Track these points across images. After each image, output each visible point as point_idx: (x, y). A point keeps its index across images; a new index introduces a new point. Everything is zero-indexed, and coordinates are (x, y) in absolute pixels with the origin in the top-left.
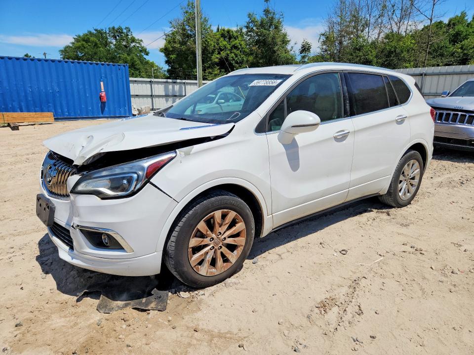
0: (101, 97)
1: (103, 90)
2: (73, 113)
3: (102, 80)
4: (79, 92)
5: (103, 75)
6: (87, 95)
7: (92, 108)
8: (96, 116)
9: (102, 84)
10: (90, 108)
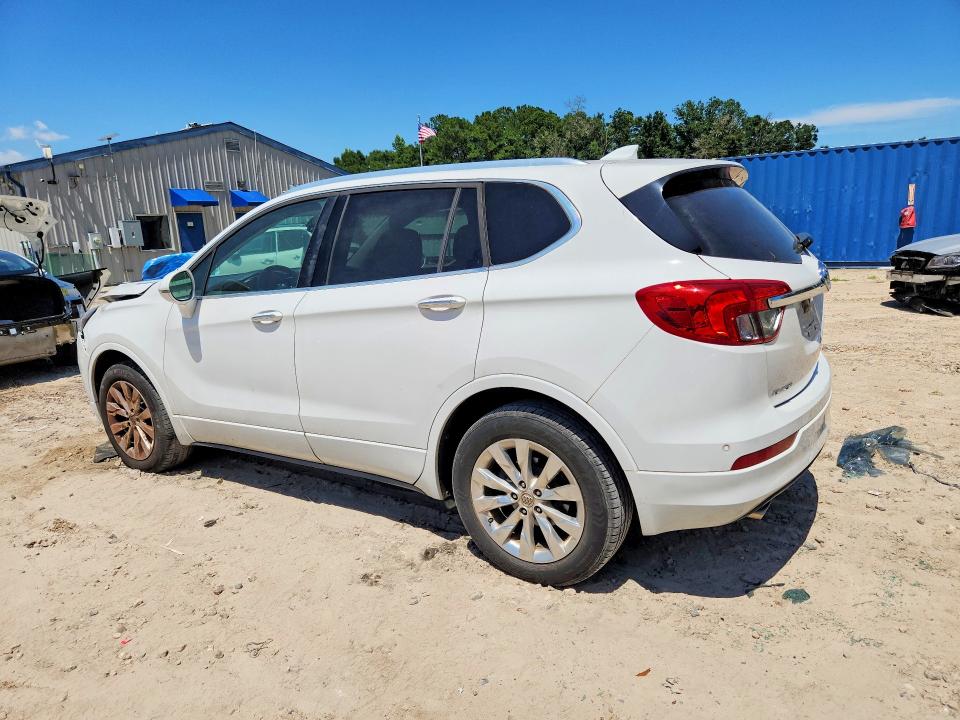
0: (902, 219)
1: (911, 202)
2: (831, 253)
3: (914, 179)
4: (852, 209)
5: (920, 168)
6: (871, 215)
7: (876, 244)
8: (881, 260)
9: (912, 188)
10: (872, 243)
